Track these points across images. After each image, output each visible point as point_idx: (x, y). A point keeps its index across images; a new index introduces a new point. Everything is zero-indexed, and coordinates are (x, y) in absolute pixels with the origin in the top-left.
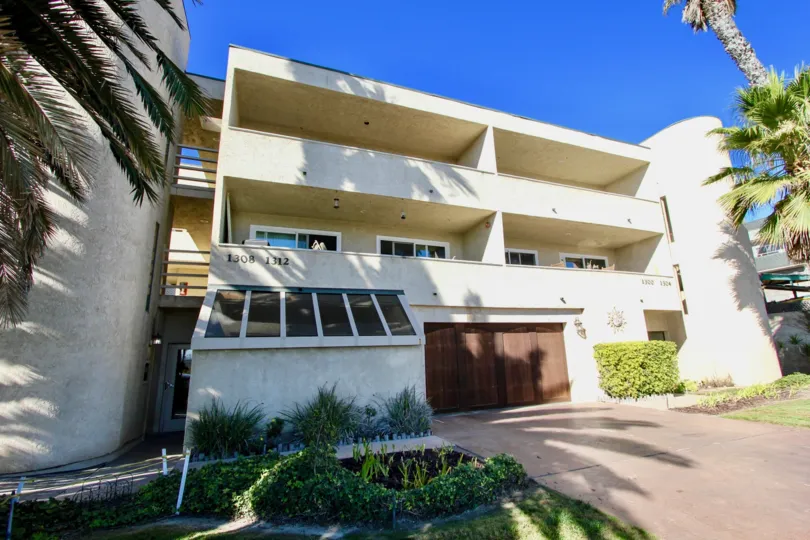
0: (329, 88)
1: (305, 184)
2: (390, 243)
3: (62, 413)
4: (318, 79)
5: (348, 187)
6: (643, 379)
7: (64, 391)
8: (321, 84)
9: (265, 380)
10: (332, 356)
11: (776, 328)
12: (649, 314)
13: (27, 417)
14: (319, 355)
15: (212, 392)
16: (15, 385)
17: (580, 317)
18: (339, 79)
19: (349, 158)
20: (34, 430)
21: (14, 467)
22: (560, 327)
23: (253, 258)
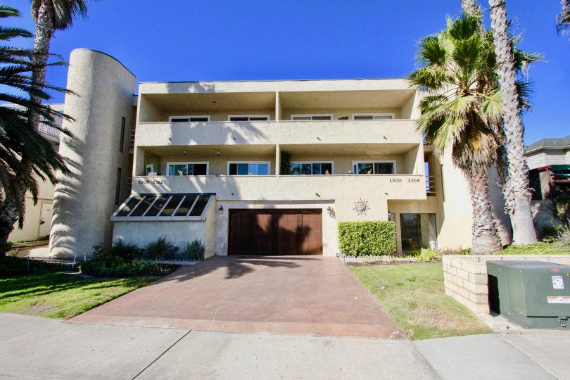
0: (183, 92)
1: (171, 145)
2: (236, 165)
3: (78, 240)
4: (179, 90)
5: (193, 143)
6: (361, 244)
7: (78, 233)
8: (180, 92)
9: (138, 233)
10: (165, 225)
11: (537, 212)
12: (391, 203)
13: (69, 242)
14: (160, 224)
15: (121, 237)
16: (65, 232)
17: (332, 205)
18: (189, 87)
19: (193, 128)
20: (70, 246)
21: (66, 257)
22: (319, 211)
23: (148, 182)
